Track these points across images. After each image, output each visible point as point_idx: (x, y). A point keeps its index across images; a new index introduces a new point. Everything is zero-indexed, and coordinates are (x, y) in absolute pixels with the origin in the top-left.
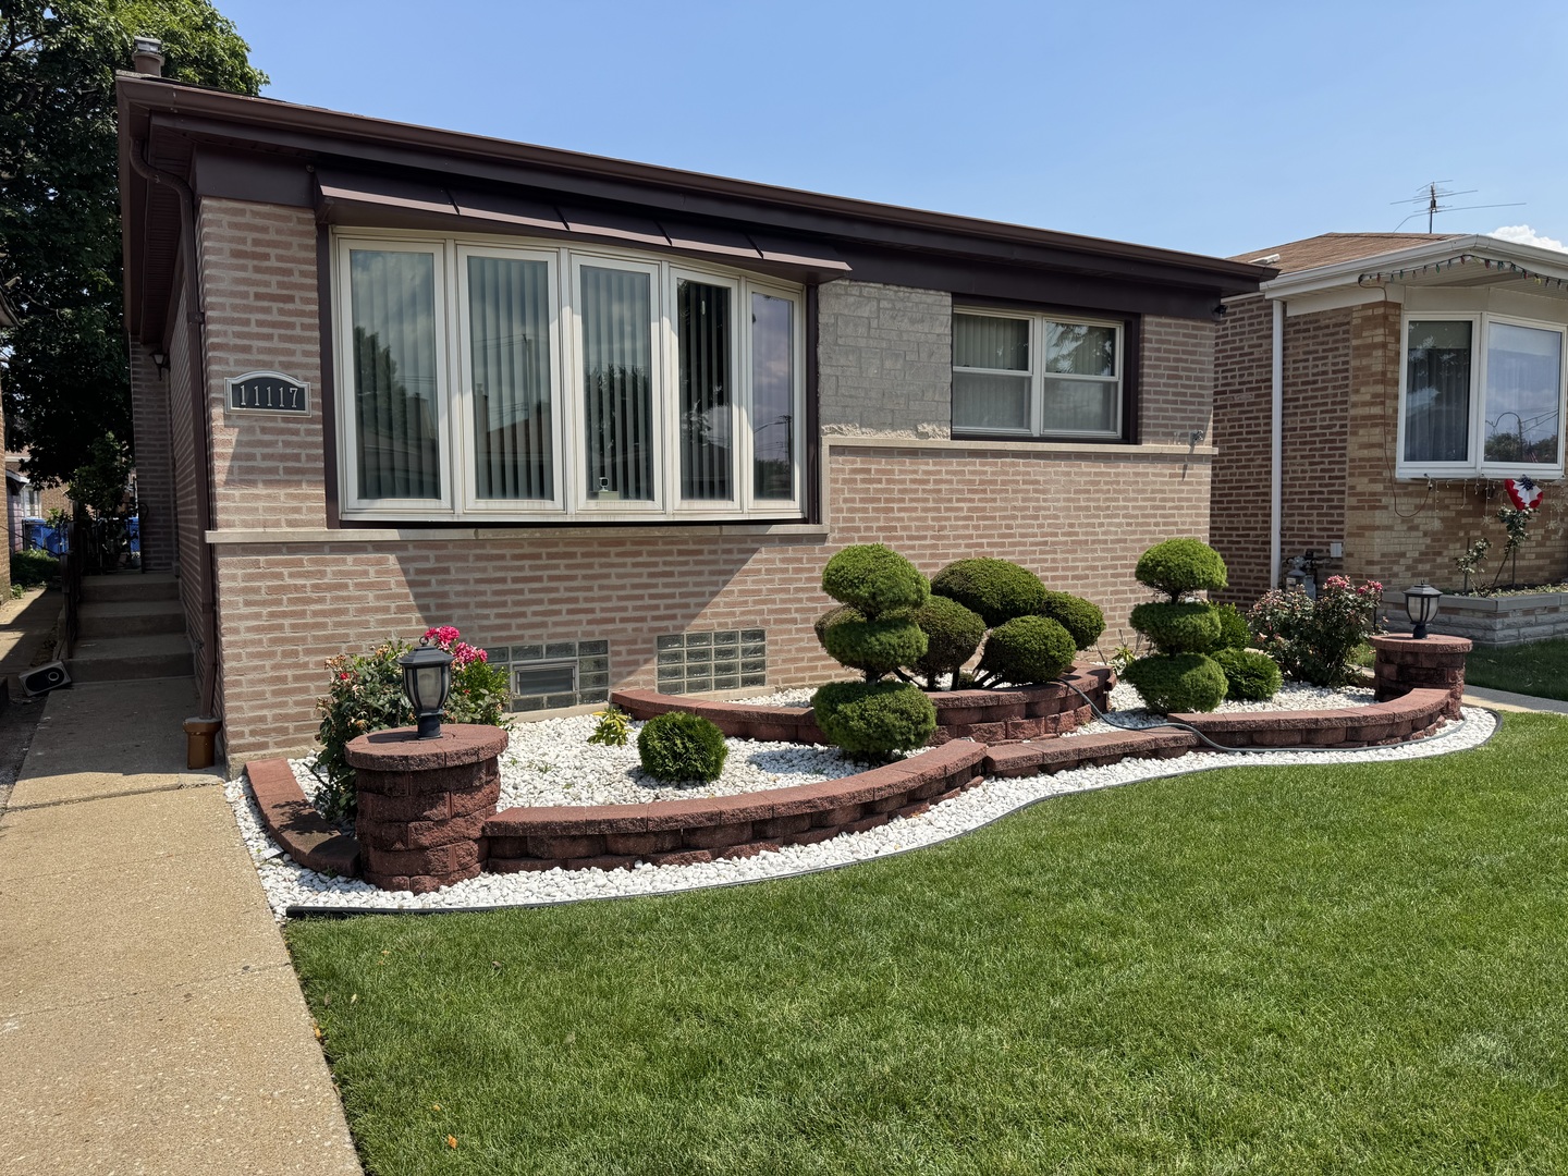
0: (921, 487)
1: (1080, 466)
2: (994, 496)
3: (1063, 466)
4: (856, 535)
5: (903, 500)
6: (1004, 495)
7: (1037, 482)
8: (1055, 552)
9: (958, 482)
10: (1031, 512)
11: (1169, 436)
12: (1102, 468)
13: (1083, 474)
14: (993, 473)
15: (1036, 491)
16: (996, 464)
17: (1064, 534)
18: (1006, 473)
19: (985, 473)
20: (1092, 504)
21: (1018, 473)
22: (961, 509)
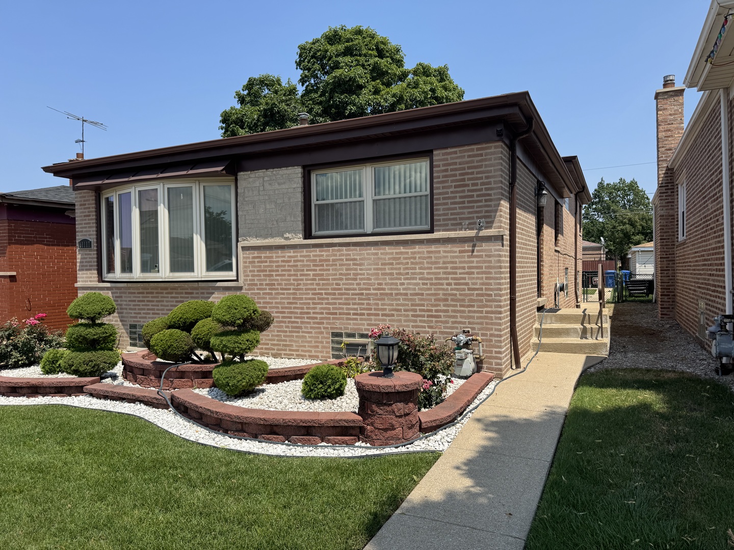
0: (287, 264)
1: (385, 249)
2: (328, 268)
3: (372, 250)
4: (256, 287)
5: (278, 271)
6: (334, 267)
7: (355, 260)
8: (370, 300)
9: (307, 261)
10: (352, 276)
11: (458, 226)
12: (402, 249)
13: (387, 254)
14: (327, 256)
15: (354, 264)
16: (329, 251)
17: (374, 289)
18: (335, 255)
19: (322, 255)
20: (395, 272)
21: (343, 255)
22: (309, 275)
